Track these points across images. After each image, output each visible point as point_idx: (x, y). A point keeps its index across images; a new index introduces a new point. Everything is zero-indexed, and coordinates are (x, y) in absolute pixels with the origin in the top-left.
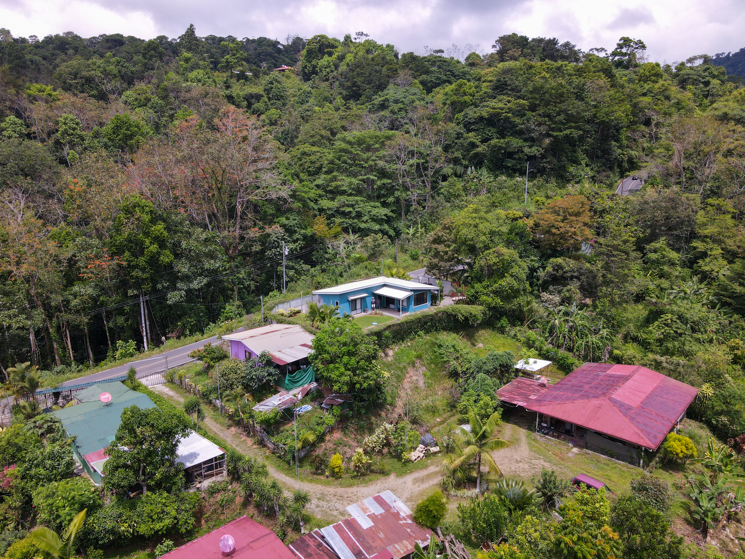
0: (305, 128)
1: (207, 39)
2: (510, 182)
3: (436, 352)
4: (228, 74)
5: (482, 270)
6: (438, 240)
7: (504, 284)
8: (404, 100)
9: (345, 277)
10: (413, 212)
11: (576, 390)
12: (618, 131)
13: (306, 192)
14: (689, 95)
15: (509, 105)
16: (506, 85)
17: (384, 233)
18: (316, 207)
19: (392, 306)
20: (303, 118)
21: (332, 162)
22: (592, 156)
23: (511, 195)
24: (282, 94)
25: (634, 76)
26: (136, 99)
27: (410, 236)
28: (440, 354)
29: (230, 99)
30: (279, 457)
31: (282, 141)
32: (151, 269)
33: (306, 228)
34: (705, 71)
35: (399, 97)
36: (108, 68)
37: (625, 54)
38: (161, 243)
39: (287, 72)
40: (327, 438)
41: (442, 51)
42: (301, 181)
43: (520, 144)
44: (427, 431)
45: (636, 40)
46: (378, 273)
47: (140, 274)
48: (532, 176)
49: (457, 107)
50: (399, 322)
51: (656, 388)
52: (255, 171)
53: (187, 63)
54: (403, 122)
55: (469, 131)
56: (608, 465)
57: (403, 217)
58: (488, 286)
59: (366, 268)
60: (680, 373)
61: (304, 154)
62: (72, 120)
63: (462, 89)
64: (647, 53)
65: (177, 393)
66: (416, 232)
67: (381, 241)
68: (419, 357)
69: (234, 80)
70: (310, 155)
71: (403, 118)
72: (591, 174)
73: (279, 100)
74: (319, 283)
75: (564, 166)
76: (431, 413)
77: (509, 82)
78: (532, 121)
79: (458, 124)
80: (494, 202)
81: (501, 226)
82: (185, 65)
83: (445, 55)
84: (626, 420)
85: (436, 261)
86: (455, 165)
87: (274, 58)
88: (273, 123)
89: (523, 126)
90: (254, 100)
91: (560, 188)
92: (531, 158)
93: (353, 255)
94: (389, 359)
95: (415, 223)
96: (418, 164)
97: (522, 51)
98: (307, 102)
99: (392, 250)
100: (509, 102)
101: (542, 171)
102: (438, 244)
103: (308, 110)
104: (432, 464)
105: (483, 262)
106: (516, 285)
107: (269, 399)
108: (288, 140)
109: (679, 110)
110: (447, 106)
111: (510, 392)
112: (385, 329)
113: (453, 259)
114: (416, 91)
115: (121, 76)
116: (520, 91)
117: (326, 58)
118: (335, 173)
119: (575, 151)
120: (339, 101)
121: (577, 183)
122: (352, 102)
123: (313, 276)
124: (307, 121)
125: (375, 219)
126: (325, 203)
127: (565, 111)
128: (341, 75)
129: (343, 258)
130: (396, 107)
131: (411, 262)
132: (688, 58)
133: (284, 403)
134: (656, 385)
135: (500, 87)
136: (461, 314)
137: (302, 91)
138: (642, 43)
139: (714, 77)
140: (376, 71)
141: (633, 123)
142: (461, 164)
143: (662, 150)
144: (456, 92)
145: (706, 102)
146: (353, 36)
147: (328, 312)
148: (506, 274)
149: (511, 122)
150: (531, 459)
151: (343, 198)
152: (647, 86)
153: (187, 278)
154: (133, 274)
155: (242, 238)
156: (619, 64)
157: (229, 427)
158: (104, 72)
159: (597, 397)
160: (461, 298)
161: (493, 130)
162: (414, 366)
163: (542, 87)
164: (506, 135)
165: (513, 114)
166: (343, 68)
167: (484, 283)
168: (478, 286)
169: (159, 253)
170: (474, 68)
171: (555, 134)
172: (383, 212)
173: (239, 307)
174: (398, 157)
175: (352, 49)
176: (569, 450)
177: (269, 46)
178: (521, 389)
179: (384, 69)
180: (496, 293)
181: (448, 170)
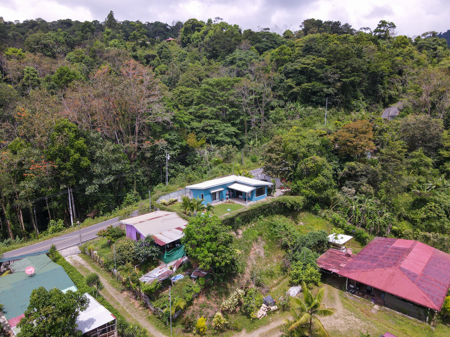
0: (183, 76)
1: (123, 23)
2: (315, 111)
3: (272, 231)
4: (135, 42)
5: (302, 171)
6: (271, 151)
7: (317, 181)
8: (245, 58)
9: (208, 174)
10: (252, 130)
11: (374, 260)
12: (382, 78)
13: (182, 117)
14: (424, 56)
15: (313, 61)
16: (312, 48)
17: (234, 144)
18: (189, 127)
19: (240, 196)
20: (181, 70)
21: (199, 98)
22: (367, 94)
23: (315, 119)
24: (169, 55)
25: (389, 44)
26: (76, 58)
27: (250, 146)
28: (275, 232)
29: (135, 57)
30: (159, 318)
31: (168, 84)
32: (74, 171)
33: (182, 141)
34: (434, 41)
35: (242, 57)
36: (58, 38)
37: (383, 31)
38: (82, 152)
39: (172, 42)
40: (195, 302)
41: (269, 29)
42: (179, 110)
43: (321, 86)
44: (267, 292)
45: (390, 22)
46: (230, 172)
47: (67, 173)
48: (330, 107)
49: (280, 62)
50: (246, 210)
51: (430, 259)
52: (148, 103)
53: (108, 35)
54: (245, 72)
55: (288, 78)
56: (402, 320)
57: (246, 133)
58: (306, 182)
59: (222, 167)
60: (444, 246)
61: (182, 92)
62: (32, 70)
63: (283, 51)
64: (396, 30)
65: (87, 262)
66: (255, 143)
67: (232, 150)
68: (260, 235)
69: (138, 47)
70: (185, 93)
71: (245, 70)
72: (366, 105)
73: (166, 59)
74: (190, 178)
75: (349, 101)
76: (270, 277)
77: (313, 47)
78: (329, 71)
79: (281, 73)
80: (305, 124)
81: (315, 141)
82: (107, 37)
83: (270, 31)
84: (415, 286)
85: (269, 164)
86: (279, 99)
87: (164, 34)
88: (163, 73)
89: (323, 75)
90: (151, 59)
91: (347, 115)
92: (328, 95)
93: (213, 159)
94: (240, 237)
95: (254, 137)
96: (256, 99)
97: (318, 29)
98: (184, 60)
99: (239, 155)
100: (314, 59)
101: (335, 104)
102: (272, 153)
103: (185, 65)
104: (273, 321)
105: (303, 166)
106: (325, 181)
107: (152, 271)
108: (172, 84)
109: (419, 65)
110: (273, 62)
111: (326, 261)
112: (237, 216)
113: (282, 163)
114: (253, 53)
115: (67, 43)
116: (321, 53)
117: (196, 33)
118: (201, 105)
119: (355, 91)
120: (204, 59)
121: (357, 111)
122: (212, 60)
123: (187, 174)
124: (184, 72)
125: (227, 135)
126: (195, 124)
127: (351, 65)
128: (206, 43)
129: (206, 161)
130: (240, 63)
131: (252, 163)
132: (423, 33)
133: (162, 275)
134: (430, 256)
135: (308, 50)
136: (289, 203)
137: (181, 53)
138: (393, 24)
139: (440, 45)
140: (228, 41)
141: (391, 73)
142: (283, 99)
143: (413, 90)
144: (279, 53)
145: (435, 60)
146: (213, 20)
147: (196, 203)
148: (319, 174)
149: (315, 73)
150: (345, 316)
151: (206, 121)
152: (399, 50)
153: (100, 177)
154: (62, 173)
155: (139, 148)
156: (379, 37)
157: (123, 291)
158: (56, 41)
159: (391, 267)
160: (287, 190)
161: (303, 77)
162: (257, 242)
163: (335, 50)
164: (312, 80)
165: (316, 67)
166: (207, 39)
167: (304, 181)
168: (299, 182)
169: (80, 159)
170: (288, 39)
171: (344, 80)
172: (232, 130)
173: (136, 195)
174: (243, 94)
175: (213, 27)
176: (372, 307)
177: (161, 27)
178: (333, 258)
179: (233, 39)
180: (312, 187)
181: (274, 103)
